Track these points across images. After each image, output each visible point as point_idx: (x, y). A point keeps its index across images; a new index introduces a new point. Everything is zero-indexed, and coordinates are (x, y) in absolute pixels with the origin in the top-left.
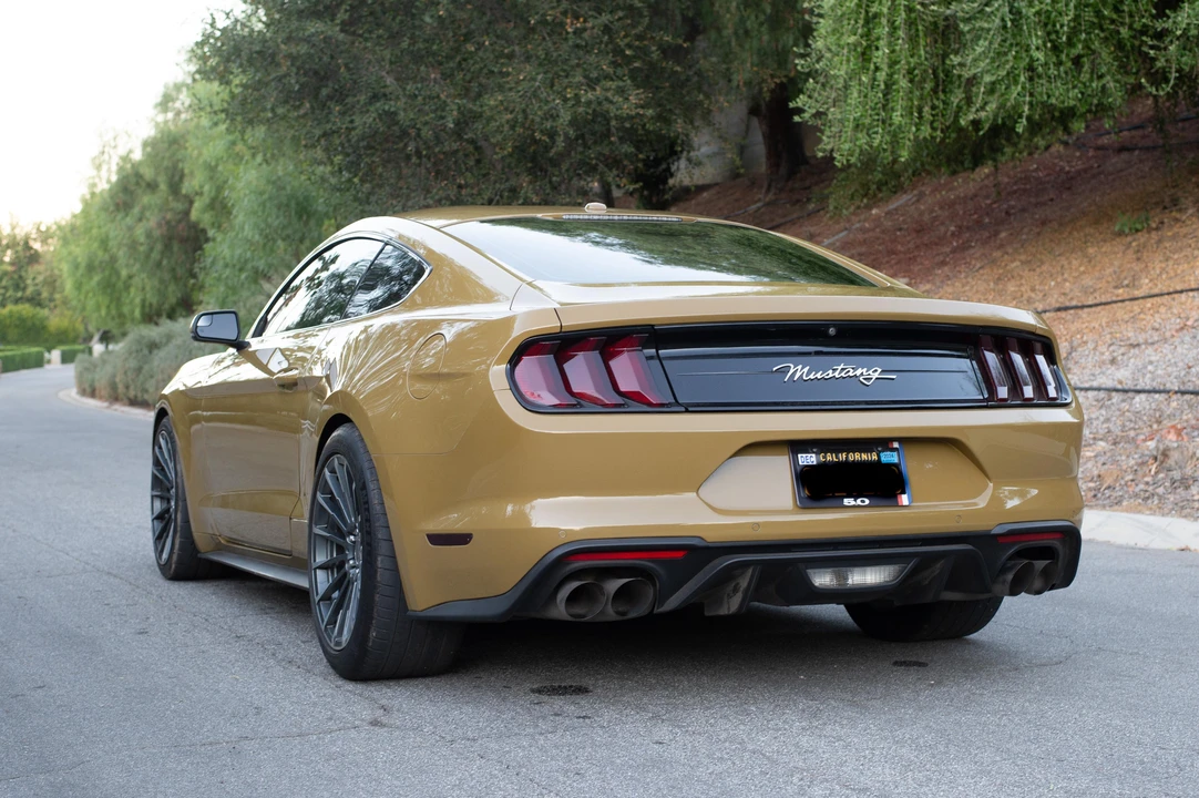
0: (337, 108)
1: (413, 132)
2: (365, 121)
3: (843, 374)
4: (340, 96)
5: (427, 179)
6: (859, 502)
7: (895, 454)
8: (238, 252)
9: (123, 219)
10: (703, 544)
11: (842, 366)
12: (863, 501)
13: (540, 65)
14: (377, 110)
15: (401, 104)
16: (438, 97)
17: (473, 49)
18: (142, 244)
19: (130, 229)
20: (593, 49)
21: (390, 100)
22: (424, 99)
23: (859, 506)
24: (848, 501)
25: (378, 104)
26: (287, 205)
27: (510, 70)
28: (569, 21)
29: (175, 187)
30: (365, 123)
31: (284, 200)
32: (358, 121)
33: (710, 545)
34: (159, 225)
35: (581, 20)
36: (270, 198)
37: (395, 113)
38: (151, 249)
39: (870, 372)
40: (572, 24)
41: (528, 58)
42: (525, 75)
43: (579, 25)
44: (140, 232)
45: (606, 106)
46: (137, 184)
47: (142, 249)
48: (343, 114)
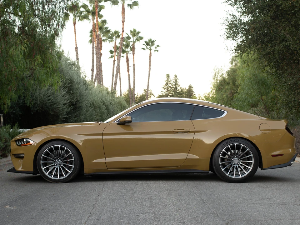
0: (270, 45)
1: (295, 52)
2: (279, 48)
4: (271, 41)
8: (243, 96)
9: (221, 92)
15: (291, 42)
18: (225, 99)
19: (222, 95)
21: (288, 41)
25: (283, 43)
26: (259, 82)
29: (234, 84)
30: (279, 49)
31: (258, 81)
32: (276, 48)
34: (230, 94)
36: (253, 80)
37: (289, 46)
38: (228, 100)
44: (225, 96)
46: (224, 83)
47: (225, 100)
48: (272, 47)
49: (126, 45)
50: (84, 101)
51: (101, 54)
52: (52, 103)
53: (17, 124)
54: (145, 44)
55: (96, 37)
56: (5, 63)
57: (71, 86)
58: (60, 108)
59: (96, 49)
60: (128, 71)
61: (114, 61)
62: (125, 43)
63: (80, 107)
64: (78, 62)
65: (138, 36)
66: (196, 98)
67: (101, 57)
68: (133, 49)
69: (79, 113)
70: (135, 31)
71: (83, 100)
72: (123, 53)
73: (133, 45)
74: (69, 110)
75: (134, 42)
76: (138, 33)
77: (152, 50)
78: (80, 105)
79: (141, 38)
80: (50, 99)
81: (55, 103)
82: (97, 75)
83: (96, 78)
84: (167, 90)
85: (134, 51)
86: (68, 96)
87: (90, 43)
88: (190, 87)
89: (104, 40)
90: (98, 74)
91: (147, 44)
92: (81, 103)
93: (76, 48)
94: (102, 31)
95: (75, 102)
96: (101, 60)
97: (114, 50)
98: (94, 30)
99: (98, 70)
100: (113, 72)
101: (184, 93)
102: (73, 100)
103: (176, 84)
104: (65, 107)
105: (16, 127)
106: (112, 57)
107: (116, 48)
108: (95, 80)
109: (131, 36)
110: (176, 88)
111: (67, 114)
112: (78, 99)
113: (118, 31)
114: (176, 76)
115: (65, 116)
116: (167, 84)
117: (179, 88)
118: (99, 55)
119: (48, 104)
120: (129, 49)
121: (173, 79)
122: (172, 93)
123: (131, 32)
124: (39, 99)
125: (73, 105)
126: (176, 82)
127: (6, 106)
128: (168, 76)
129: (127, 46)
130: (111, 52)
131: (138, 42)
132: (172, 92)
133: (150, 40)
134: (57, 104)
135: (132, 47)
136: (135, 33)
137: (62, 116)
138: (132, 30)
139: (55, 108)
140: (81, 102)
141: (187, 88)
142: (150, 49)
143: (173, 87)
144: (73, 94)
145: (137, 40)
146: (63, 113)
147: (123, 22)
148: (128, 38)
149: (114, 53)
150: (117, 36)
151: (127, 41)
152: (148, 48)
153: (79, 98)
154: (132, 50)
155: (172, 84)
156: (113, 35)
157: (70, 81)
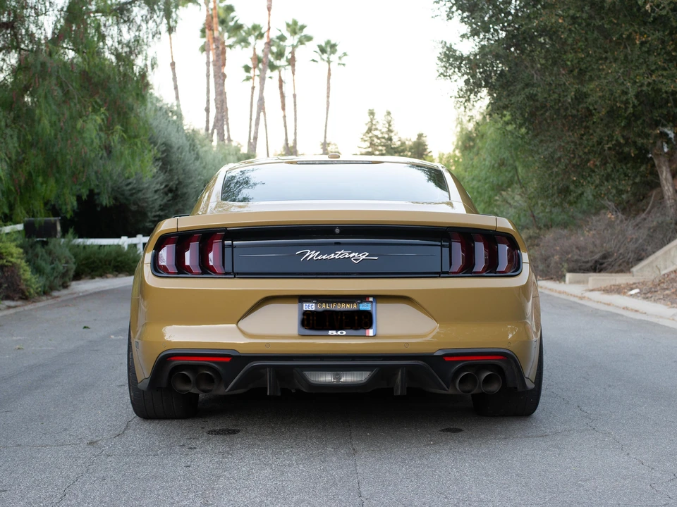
0: (505, 93)
3: (340, 256)
5: (562, 131)
6: (339, 333)
7: (370, 305)
10: (238, 354)
11: (342, 252)
12: (342, 333)
13: (622, 63)
14: (525, 93)
15: (540, 89)
16: (565, 84)
17: (583, 56)
20: (654, 52)
21: (534, 87)
22: (556, 86)
23: (339, 336)
24: (331, 332)
25: (527, 90)
27: (605, 67)
28: (637, 37)
33: (242, 355)
35: (645, 36)
39: (360, 255)
40: (640, 39)
41: (616, 60)
42: (612, 69)
43: (644, 39)
45: (660, 86)
48: (508, 96)
49: (277, 53)
50: (192, 182)
51: (224, 76)
52: (134, 191)
53: (71, 230)
54: (318, 50)
55: (214, 41)
56: (69, 142)
57: (167, 156)
58: (148, 198)
59: (214, 65)
60: (283, 108)
61: (253, 88)
62: (274, 49)
63: (186, 193)
64: (178, 106)
65: (303, 34)
66: (432, 161)
67: (224, 81)
68: (292, 62)
69: (183, 206)
70: (295, 23)
71: (190, 181)
72: (272, 71)
73: (292, 53)
74: (165, 201)
75: (294, 47)
76: (302, 28)
77: (331, 64)
78: (185, 190)
79: (309, 39)
80: (129, 184)
81: (140, 191)
82: (217, 120)
83: (215, 126)
84: (371, 144)
85: (293, 66)
86: (162, 177)
87: (202, 52)
88: (420, 136)
89: (230, 46)
90: (219, 117)
91: (323, 50)
92: (186, 186)
93: (173, 64)
94: (226, 27)
95: (174, 186)
96: (224, 89)
97: (253, 64)
98: (210, 26)
99: (219, 111)
100: (251, 111)
101: (408, 149)
102: (171, 183)
103: (390, 131)
104: (156, 197)
105: (70, 235)
106: (248, 79)
107: (257, 60)
108: (213, 130)
109: (287, 34)
110: (390, 139)
111: (162, 210)
112: (181, 180)
113: (259, 26)
114: (389, 113)
115: (158, 213)
116: (370, 130)
117: (395, 139)
118: (221, 77)
119: (127, 193)
120: (283, 62)
121: (384, 119)
122: (381, 150)
123: (288, 25)
124: (110, 183)
125: (171, 191)
126: (390, 125)
127: (69, 207)
128: (372, 113)
129: (280, 55)
130: (247, 69)
131: (302, 46)
132: (380, 148)
133: (328, 42)
134: (143, 191)
135: (290, 56)
136: (295, 28)
137: (151, 212)
138: (290, 23)
139: (139, 200)
141: (414, 139)
142: (329, 62)
143: (384, 138)
144: (171, 170)
145: (301, 42)
146: (154, 207)
147: (269, 9)
148: (282, 38)
149: (252, 71)
150: (258, 35)
151: (278, 46)
152: (324, 60)
153: (182, 177)
154: (289, 64)
155: (380, 130)
156: (249, 33)
157: (164, 148)
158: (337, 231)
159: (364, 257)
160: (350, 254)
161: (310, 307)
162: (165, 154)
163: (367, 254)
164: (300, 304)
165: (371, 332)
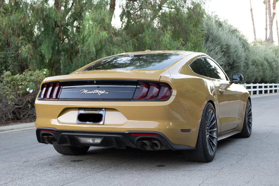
3: (95, 92)
6: (90, 122)
7: (103, 112)
11: (96, 90)
23: (90, 124)
24: (88, 123)
39: (102, 92)
87: (264, 4)
93: (251, 10)
95: (232, 63)
112: (235, 60)
140: (239, 62)
157: (226, 47)
158: (95, 82)
159: (103, 93)
160: (98, 91)
161: (82, 112)
162: (226, 49)
163: (105, 91)
164: (78, 111)
165: (102, 123)
